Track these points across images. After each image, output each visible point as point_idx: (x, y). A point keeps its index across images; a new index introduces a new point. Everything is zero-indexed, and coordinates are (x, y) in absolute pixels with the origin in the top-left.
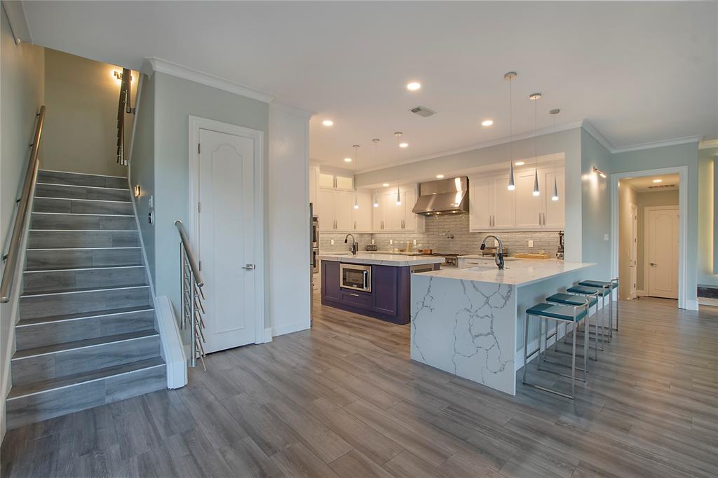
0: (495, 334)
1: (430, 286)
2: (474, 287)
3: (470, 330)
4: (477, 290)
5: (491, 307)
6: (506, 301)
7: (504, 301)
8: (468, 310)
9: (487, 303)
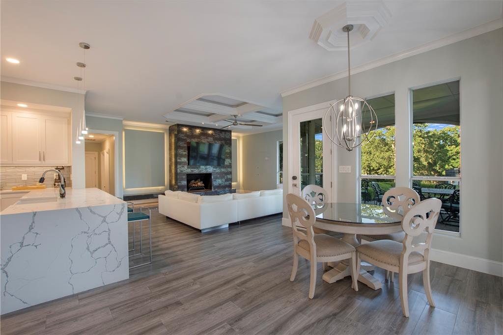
0: (112, 243)
1: (33, 222)
2: (91, 211)
3: (88, 249)
4: (94, 213)
5: (108, 223)
6: (120, 216)
7: (119, 216)
8: (85, 232)
9: (104, 221)
